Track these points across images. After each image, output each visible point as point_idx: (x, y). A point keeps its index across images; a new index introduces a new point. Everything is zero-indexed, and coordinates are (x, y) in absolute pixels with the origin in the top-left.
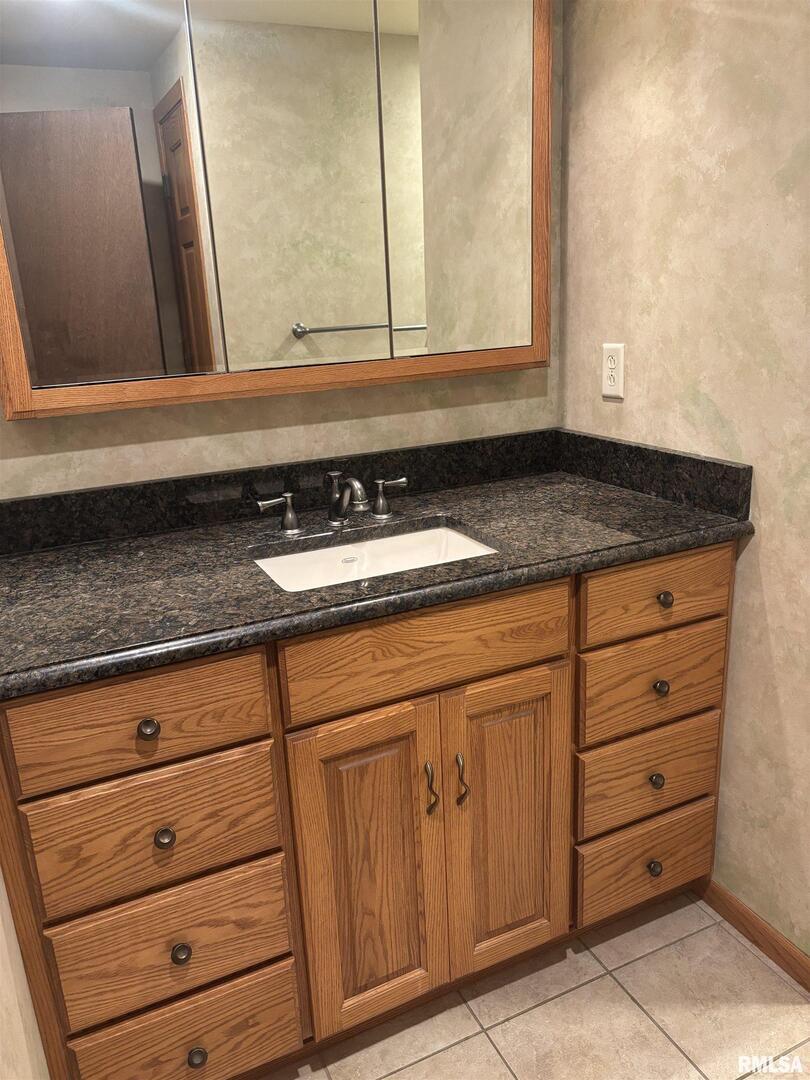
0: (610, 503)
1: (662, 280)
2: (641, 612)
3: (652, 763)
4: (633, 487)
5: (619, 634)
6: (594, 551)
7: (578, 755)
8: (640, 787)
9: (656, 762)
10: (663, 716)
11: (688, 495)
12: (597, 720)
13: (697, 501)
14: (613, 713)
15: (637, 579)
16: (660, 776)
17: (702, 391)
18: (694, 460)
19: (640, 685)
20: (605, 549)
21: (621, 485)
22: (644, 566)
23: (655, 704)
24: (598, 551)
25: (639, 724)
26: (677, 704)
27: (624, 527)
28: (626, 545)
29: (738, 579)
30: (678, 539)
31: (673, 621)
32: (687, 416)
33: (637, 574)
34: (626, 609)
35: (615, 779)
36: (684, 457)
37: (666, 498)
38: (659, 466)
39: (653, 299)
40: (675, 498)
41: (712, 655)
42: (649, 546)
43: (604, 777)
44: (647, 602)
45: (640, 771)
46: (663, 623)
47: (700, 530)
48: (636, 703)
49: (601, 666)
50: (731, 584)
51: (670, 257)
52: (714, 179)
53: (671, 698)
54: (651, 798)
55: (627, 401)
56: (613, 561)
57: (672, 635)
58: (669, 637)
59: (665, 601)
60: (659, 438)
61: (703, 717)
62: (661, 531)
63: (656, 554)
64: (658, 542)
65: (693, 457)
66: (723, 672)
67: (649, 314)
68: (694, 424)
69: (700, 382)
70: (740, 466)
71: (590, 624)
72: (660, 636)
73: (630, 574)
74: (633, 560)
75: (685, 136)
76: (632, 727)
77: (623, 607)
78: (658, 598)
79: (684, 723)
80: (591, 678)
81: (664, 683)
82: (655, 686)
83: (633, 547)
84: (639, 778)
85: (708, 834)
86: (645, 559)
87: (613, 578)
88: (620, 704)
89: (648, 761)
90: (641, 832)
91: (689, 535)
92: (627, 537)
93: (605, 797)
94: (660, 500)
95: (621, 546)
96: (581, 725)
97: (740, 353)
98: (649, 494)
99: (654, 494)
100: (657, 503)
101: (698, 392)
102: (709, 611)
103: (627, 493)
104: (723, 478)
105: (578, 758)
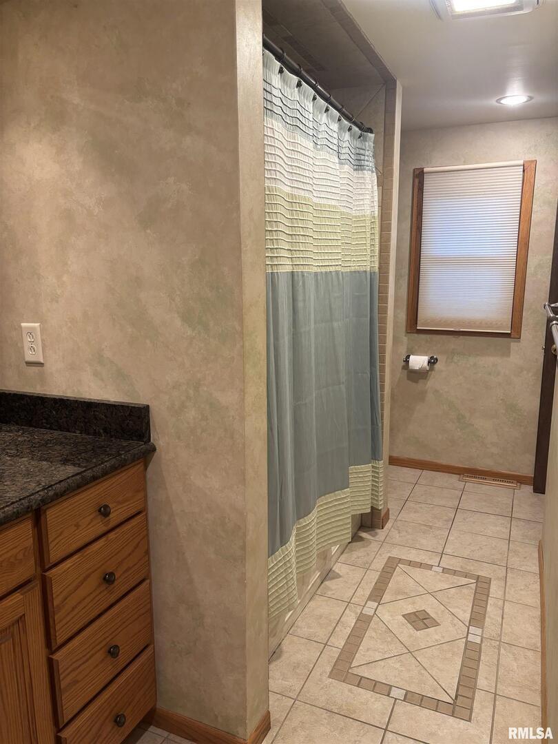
0: (47, 444)
1: (65, 278)
2: (89, 524)
3: (108, 640)
4: (60, 428)
5: (74, 547)
6: (49, 487)
7: (50, 656)
8: (101, 662)
9: (110, 637)
10: (112, 599)
11: (105, 430)
12: (64, 622)
13: (113, 433)
14: (76, 611)
15: (82, 501)
16: (116, 647)
17: (105, 356)
18: (106, 404)
19: (94, 581)
20: (56, 484)
21: (51, 428)
22: (86, 490)
23: (105, 592)
24: (51, 486)
25: (96, 613)
26: (120, 586)
27: (65, 461)
28: (73, 476)
29: (149, 483)
30: (108, 464)
31: (112, 525)
32: (96, 374)
33: (83, 496)
34: (77, 526)
35: (83, 664)
36: (99, 404)
37: (88, 434)
38: (81, 412)
39: (59, 292)
40: (95, 434)
41: (139, 542)
42: (89, 474)
43: (75, 665)
44: (92, 516)
45: (101, 649)
46: (105, 529)
47: (121, 455)
48: (92, 596)
49: (63, 577)
50: (145, 489)
51: (69, 263)
52: (95, 214)
53: (116, 583)
54: (111, 667)
55: (47, 366)
56: (65, 491)
57: (112, 536)
58: (110, 538)
59: (104, 512)
60: (76, 390)
61: (138, 590)
62: (94, 460)
63: (94, 478)
64: (94, 469)
65: (104, 402)
66: (147, 552)
67: (57, 302)
68: (102, 380)
69: (103, 350)
70: (141, 406)
71: (51, 546)
72: (104, 539)
73: (77, 498)
74: (79, 487)
75: (69, 183)
76: (92, 616)
77: (75, 526)
78: (100, 511)
79: (126, 599)
80: (56, 589)
81: (112, 574)
82: (105, 578)
83: (78, 477)
84: (100, 656)
85: (151, 677)
86: (87, 483)
87: (65, 504)
88: (80, 603)
89: (105, 639)
90: (106, 697)
91: (114, 460)
92: (71, 470)
93: (77, 682)
94: (84, 436)
95: (68, 478)
96: (52, 631)
97: (130, 330)
98: (75, 432)
99: (79, 432)
100: (83, 439)
101: (102, 356)
102: (134, 511)
103: (56, 433)
104: (130, 415)
105: (52, 659)
